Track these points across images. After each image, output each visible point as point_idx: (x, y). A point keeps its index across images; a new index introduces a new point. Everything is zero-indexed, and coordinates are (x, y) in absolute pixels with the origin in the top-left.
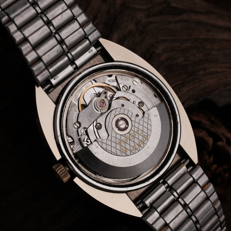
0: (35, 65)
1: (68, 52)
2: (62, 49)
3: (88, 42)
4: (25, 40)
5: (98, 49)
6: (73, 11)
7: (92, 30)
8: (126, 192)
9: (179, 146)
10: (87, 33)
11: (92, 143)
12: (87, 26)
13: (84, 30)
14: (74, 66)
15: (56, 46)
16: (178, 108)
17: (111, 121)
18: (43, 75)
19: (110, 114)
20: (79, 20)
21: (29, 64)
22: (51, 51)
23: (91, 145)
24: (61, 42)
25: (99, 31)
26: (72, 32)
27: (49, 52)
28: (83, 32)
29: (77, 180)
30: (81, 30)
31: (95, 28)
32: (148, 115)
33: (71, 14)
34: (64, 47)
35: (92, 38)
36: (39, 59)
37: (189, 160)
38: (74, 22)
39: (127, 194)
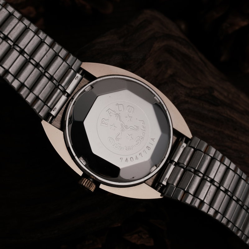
0: (35, 104)
1: (59, 85)
2: (53, 84)
3: (72, 71)
4: (22, 85)
5: (80, 73)
6: (54, 49)
7: (74, 60)
8: (144, 182)
9: (174, 129)
10: (70, 65)
12: (68, 58)
13: (67, 62)
14: (66, 94)
15: (48, 83)
16: (162, 98)
18: (44, 110)
20: (61, 55)
21: (30, 105)
22: (45, 89)
24: (51, 78)
25: (79, 59)
26: (58, 67)
27: (44, 90)
28: (66, 65)
29: (102, 186)
30: (64, 63)
31: (75, 58)
33: (53, 52)
34: (54, 81)
35: (75, 67)
36: (37, 98)
37: (185, 138)
38: (57, 58)
39: (145, 183)
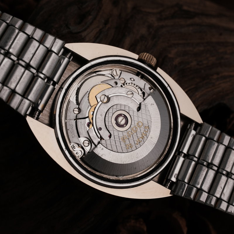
11: (96, 146)
17: (110, 120)
19: (107, 113)
23: (96, 149)
32: (144, 106)
